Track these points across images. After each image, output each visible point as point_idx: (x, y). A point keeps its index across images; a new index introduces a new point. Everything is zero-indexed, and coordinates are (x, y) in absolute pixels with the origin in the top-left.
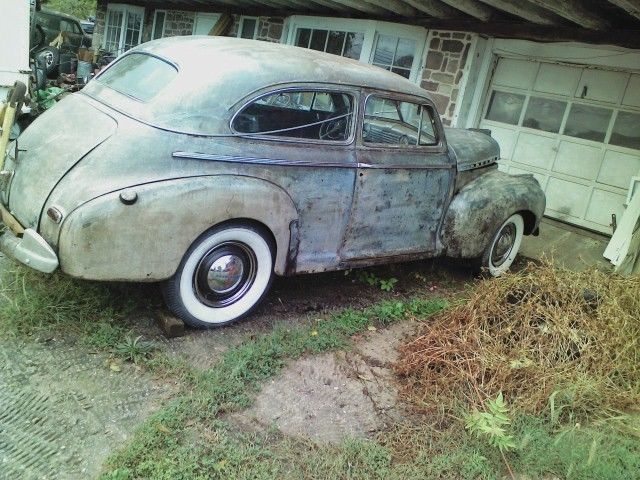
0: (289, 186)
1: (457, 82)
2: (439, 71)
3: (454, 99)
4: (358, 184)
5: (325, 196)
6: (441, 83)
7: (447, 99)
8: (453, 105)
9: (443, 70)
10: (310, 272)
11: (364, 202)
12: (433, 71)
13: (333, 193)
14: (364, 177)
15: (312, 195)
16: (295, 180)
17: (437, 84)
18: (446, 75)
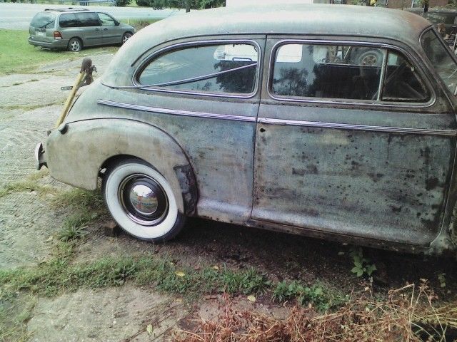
0: (177, 133)
4: (258, 140)
5: (217, 148)
10: (214, 219)
11: (270, 161)
13: (226, 146)
14: (267, 134)
15: (202, 145)
16: (182, 128)
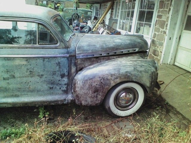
1: (169, 14)
2: (162, 9)
3: (167, 21)
6: (163, 15)
7: (165, 22)
8: (167, 24)
9: (164, 9)
12: (161, 10)
17: (162, 15)
18: (165, 10)
